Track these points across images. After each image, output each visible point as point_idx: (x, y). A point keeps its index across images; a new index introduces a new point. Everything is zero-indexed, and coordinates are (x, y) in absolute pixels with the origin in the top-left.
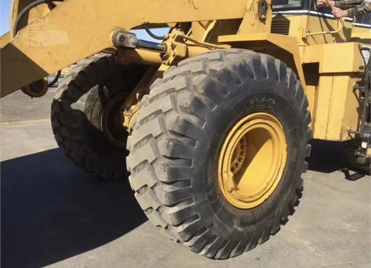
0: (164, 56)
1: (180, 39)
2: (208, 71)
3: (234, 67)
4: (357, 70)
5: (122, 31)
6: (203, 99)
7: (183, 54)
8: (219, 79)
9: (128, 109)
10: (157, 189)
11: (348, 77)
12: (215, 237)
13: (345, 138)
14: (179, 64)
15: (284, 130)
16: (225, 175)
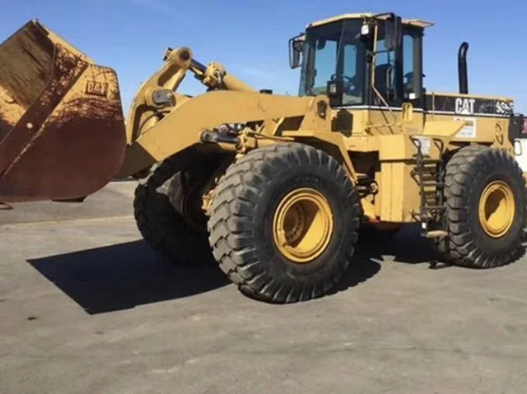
0: (239, 147)
1: (250, 135)
2: (265, 159)
3: (284, 156)
4: (410, 157)
5: (207, 131)
6: (261, 177)
7: (253, 146)
8: (273, 164)
9: (207, 193)
10: (229, 238)
11: (402, 165)
12: (271, 279)
13: (408, 219)
14: (249, 153)
15: (329, 203)
16: (279, 232)
